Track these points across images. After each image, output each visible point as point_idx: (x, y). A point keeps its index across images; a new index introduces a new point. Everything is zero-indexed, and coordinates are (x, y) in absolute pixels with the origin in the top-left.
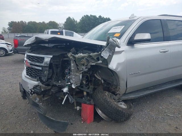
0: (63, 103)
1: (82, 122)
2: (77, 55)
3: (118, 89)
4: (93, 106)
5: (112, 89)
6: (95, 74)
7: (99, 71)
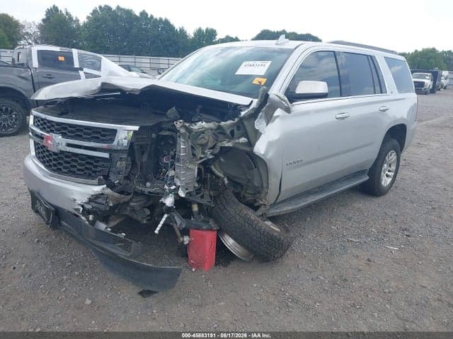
0: (156, 232)
1: (194, 270)
2: (196, 125)
3: (263, 195)
4: (215, 233)
5: (247, 195)
6: (211, 165)
7: (222, 160)
